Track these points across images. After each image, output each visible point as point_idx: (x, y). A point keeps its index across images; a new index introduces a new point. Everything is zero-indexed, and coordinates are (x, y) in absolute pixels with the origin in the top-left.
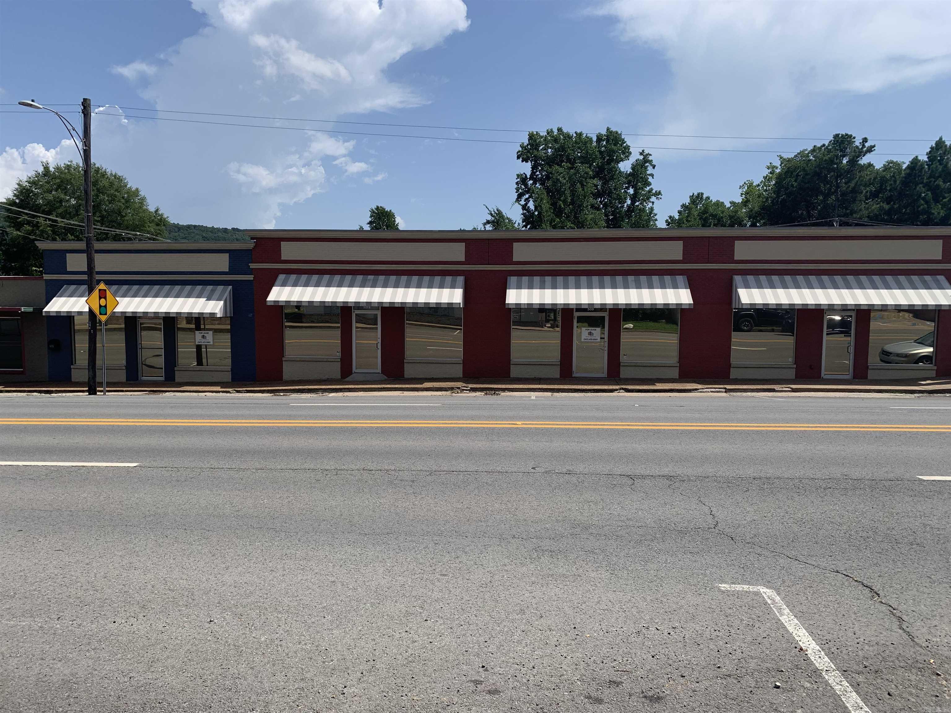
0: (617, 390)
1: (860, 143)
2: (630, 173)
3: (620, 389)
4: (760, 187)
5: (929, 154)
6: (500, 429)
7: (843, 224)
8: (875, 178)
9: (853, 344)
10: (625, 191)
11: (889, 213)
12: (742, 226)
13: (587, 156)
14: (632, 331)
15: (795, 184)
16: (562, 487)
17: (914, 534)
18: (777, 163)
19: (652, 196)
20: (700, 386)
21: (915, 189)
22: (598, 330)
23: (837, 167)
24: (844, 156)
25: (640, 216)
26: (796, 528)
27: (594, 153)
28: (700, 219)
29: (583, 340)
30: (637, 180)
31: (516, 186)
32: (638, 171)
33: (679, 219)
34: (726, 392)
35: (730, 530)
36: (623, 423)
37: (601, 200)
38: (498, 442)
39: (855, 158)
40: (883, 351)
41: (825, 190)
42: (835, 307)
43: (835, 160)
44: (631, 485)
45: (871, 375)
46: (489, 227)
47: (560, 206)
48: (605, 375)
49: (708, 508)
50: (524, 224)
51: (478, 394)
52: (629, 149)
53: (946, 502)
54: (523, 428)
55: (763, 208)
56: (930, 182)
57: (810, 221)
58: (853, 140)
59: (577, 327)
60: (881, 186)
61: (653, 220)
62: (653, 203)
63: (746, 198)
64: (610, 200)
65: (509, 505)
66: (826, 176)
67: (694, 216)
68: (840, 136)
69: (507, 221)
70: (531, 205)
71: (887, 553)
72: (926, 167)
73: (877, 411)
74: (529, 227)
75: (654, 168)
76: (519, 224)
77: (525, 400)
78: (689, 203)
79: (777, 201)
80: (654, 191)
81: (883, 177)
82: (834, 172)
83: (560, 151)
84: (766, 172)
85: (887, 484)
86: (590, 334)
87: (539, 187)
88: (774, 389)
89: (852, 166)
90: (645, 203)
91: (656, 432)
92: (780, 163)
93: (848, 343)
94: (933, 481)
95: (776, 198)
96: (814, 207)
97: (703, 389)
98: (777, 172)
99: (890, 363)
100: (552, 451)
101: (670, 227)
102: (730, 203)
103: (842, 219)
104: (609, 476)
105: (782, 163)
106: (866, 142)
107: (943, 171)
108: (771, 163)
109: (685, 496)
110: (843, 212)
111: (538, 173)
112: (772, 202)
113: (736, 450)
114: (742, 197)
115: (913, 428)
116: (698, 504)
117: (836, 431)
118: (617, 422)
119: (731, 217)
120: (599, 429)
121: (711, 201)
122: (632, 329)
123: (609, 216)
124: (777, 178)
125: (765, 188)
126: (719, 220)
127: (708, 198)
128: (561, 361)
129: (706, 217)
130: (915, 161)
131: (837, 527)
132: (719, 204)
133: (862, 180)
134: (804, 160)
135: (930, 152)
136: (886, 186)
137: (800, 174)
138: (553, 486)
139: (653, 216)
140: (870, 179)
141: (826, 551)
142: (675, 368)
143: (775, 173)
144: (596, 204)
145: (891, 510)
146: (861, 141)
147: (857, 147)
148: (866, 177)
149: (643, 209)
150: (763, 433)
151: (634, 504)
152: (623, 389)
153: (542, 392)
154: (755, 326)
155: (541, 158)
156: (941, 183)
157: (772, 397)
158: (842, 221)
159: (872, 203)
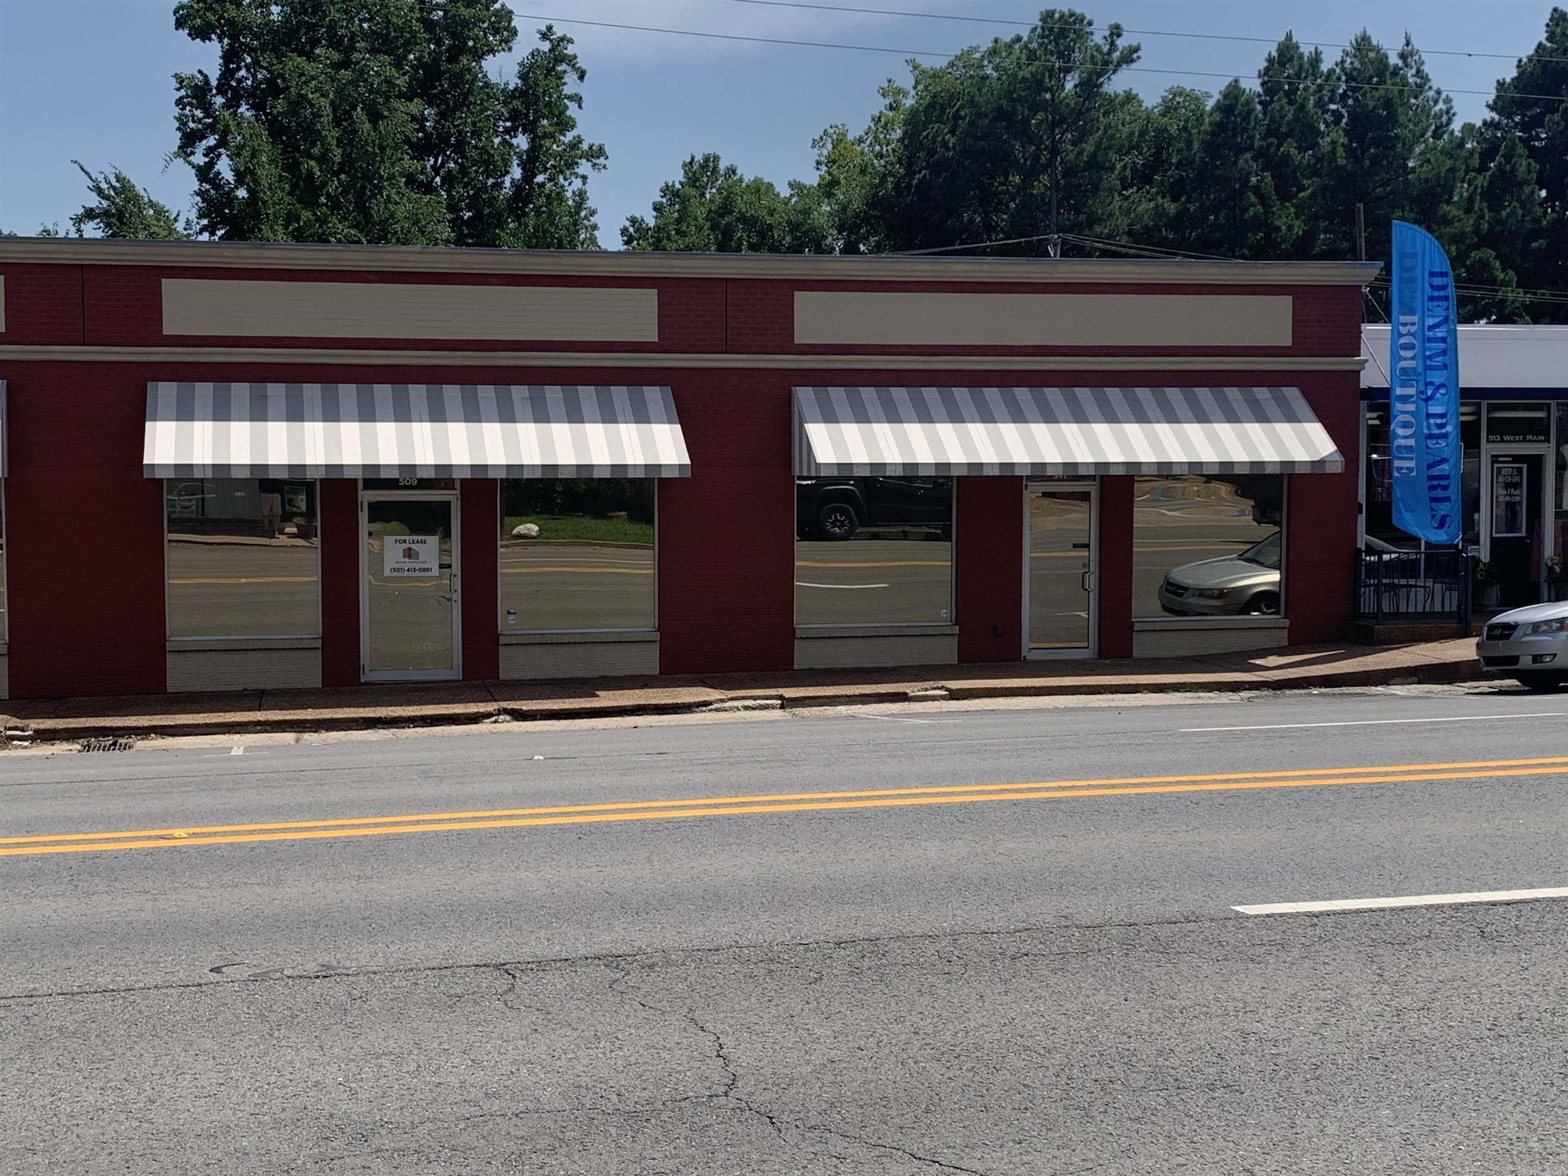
0: (489, 715)
1: (1105, 38)
2: (516, 89)
3: (500, 712)
4: (865, 146)
5: (1265, 74)
6: (115, 856)
7: (1070, 251)
8: (1142, 134)
9: (1094, 567)
10: (504, 140)
11: (1176, 223)
12: (822, 253)
13: (389, 33)
14: (535, 544)
15: (952, 141)
16: (299, 1019)
17: (1220, 1061)
18: (906, 81)
19: (581, 158)
20: (713, 694)
21: (1235, 163)
22: (433, 541)
23: (1053, 99)
24: (1068, 71)
25: (551, 214)
26: (936, 1073)
27: (408, 22)
28: (712, 228)
29: (387, 573)
30: (536, 112)
31: (177, 111)
32: (536, 84)
33: (658, 229)
34: (782, 707)
35: (768, 1096)
36: (495, 813)
37: (436, 162)
38: (107, 899)
39: (1095, 77)
40: (1169, 583)
41: (1026, 160)
42: (1050, 472)
43: (1047, 80)
44: (506, 993)
45: (1141, 646)
46: (92, 230)
47: (310, 173)
48: (455, 673)
49: (713, 1038)
50: (205, 222)
51: (60, 748)
52: (510, 20)
53: (1294, 968)
54: (192, 847)
55: (873, 202)
56: (1269, 146)
57: (991, 241)
58: (1088, 29)
59: (370, 534)
60: (1159, 153)
61: (586, 228)
62: (584, 178)
63: (830, 174)
64: (461, 165)
65: (130, 1092)
66: (1026, 121)
67: (696, 219)
68: (1057, 15)
69: (151, 212)
70: (224, 168)
71: (1153, 1118)
72: (1259, 107)
73: (1148, 741)
74: (220, 233)
75: (581, 78)
76: (188, 222)
77: (209, 761)
78: (681, 184)
79: (909, 183)
80: (585, 146)
81: (1162, 131)
82: (1046, 111)
83: (305, 12)
84: (880, 105)
85: (1164, 932)
86: (409, 553)
87: (249, 114)
88: (905, 694)
89: (1087, 99)
90: (561, 178)
91: (582, 831)
92: (913, 82)
93: (1084, 565)
94: (1268, 916)
95: (906, 175)
96: (1000, 203)
97: (722, 701)
98: (907, 105)
99: (1185, 614)
100: (277, 911)
101: (634, 248)
102: (790, 185)
103: (1070, 237)
104: (444, 972)
105: (917, 82)
106: (1119, 36)
107: (1297, 119)
108: (889, 81)
109: (652, 1011)
110: (1069, 220)
111: (243, 73)
112: (897, 185)
113: (795, 867)
114: (819, 172)
115: (1227, 781)
116: (685, 1030)
117: (1049, 801)
118: (478, 810)
119: (794, 227)
120: (424, 833)
121: (741, 180)
122: (534, 538)
123: (462, 210)
124: (907, 122)
125: (877, 148)
126: (762, 234)
127: (732, 171)
128: (324, 639)
129: (729, 224)
130: (1233, 93)
131: (1039, 1060)
132: (759, 189)
133: (1112, 137)
134: (971, 77)
135: (1267, 70)
136: (1170, 155)
137: (963, 113)
138: (272, 1017)
139: (586, 218)
140: (1132, 133)
141: (1009, 1130)
142: (650, 646)
143: (901, 109)
144: (422, 173)
145: (1170, 1001)
146: (1107, 33)
147: (1098, 48)
148: (1120, 127)
149: (558, 194)
150: (867, 815)
151: (510, 1048)
152: (506, 711)
153: (266, 731)
154: (862, 525)
155: (251, 29)
156: (1293, 151)
157: (899, 715)
158: (1067, 244)
159: (1136, 197)
